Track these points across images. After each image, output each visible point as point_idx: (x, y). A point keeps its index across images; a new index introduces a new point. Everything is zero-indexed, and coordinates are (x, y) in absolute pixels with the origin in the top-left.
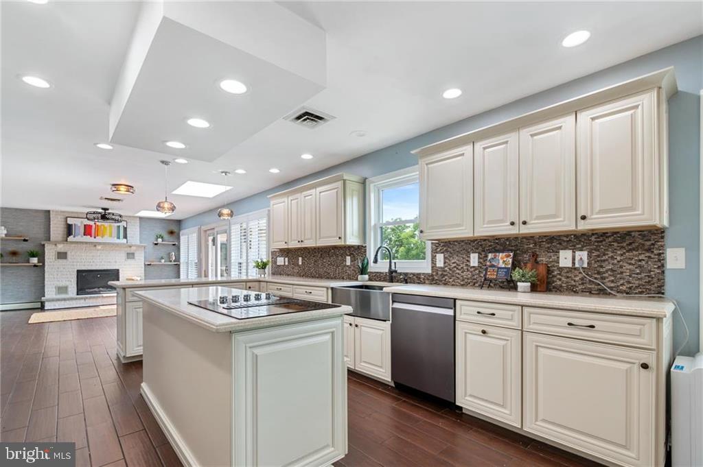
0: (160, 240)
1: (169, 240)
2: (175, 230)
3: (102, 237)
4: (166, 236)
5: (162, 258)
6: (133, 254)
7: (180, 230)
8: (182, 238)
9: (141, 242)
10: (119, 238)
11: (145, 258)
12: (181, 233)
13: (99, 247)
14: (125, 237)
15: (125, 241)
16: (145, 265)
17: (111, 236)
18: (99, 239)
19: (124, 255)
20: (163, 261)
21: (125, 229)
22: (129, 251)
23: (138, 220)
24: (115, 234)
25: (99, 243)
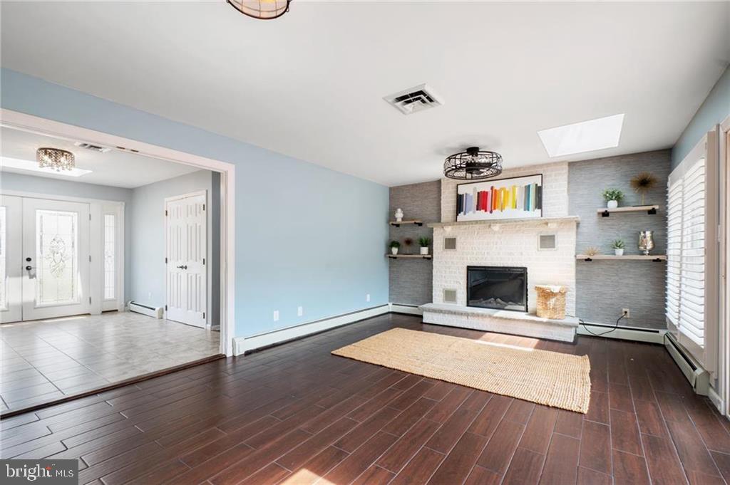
0: (613, 205)
1: (637, 202)
2: (655, 174)
5: (618, 246)
6: (552, 237)
9: (570, 212)
10: (527, 208)
11: (577, 246)
13: (497, 228)
14: (539, 205)
15: (537, 213)
16: (577, 260)
17: (515, 207)
18: (497, 214)
19: (535, 241)
20: (620, 252)
21: (539, 190)
22: (547, 231)
23: (566, 167)
24: (521, 203)
25: (495, 222)
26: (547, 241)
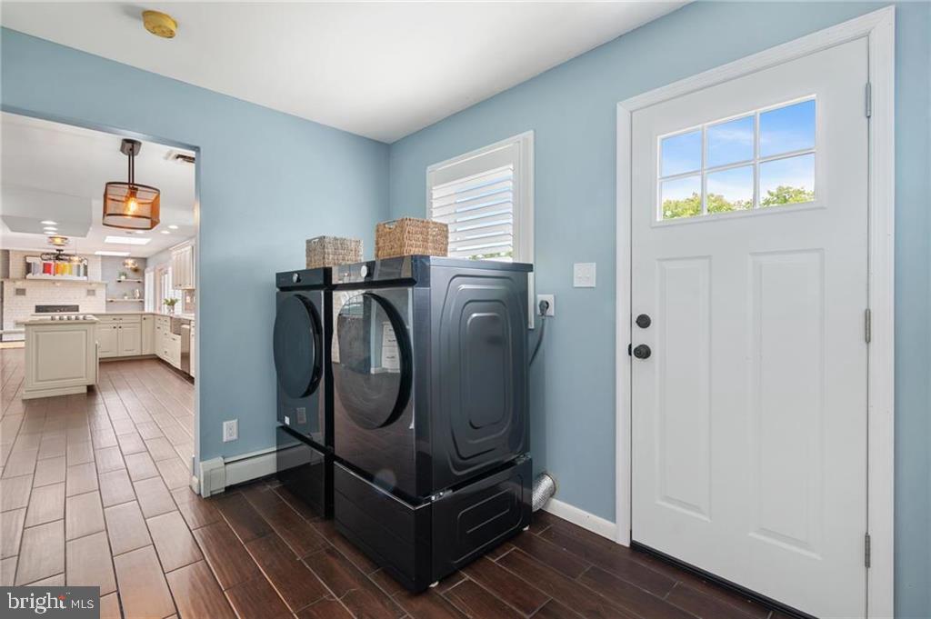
0: (123, 278)
1: (134, 277)
2: (141, 267)
3: (62, 274)
4: (131, 274)
5: (125, 295)
6: (94, 291)
7: (146, 267)
8: (147, 275)
9: (102, 280)
10: (79, 275)
11: (106, 295)
12: (146, 271)
13: (58, 284)
14: (86, 274)
15: (85, 278)
16: (107, 301)
17: (71, 273)
18: (58, 277)
19: (84, 292)
20: (126, 297)
21: (86, 267)
22: (90, 287)
23: (100, 259)
24: (75, 270)
25: (59, 281)
26: (91, 292)
